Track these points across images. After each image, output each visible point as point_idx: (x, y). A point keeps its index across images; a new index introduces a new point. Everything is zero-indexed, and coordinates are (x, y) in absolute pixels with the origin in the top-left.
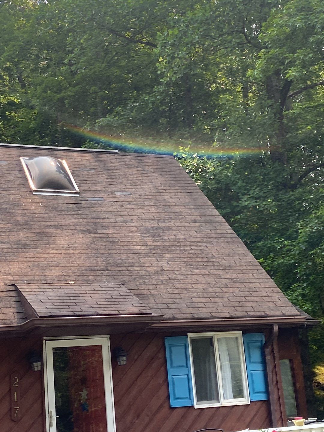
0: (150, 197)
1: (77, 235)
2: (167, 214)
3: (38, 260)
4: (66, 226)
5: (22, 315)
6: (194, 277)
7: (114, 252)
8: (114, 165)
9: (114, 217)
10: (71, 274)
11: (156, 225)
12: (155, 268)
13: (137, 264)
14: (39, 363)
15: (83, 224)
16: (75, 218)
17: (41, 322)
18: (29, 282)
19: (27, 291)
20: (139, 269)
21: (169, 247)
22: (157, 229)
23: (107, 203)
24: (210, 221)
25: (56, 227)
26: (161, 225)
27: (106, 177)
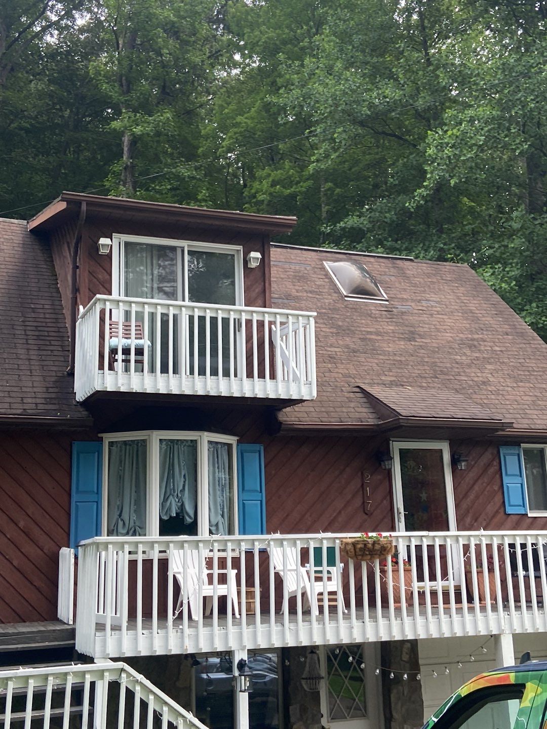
0: (456, 307)
1: (397, 342)
2: (477, 325)
4: (385, 333)
6: (521, 389)
7: (437, 360)
8: (412, 273)
9: (427, 326)
11: (470, 336)
12: (481, 379)
13: (462, 374)
15: (400, 331)
16: (391, 326)
20: (466, 379)
21: (489, 359)
22: (473, 340)
23: (417, 311)
24: (522, 335)
25: (376, 334)
26: (476, 336)
27: (408, 285)
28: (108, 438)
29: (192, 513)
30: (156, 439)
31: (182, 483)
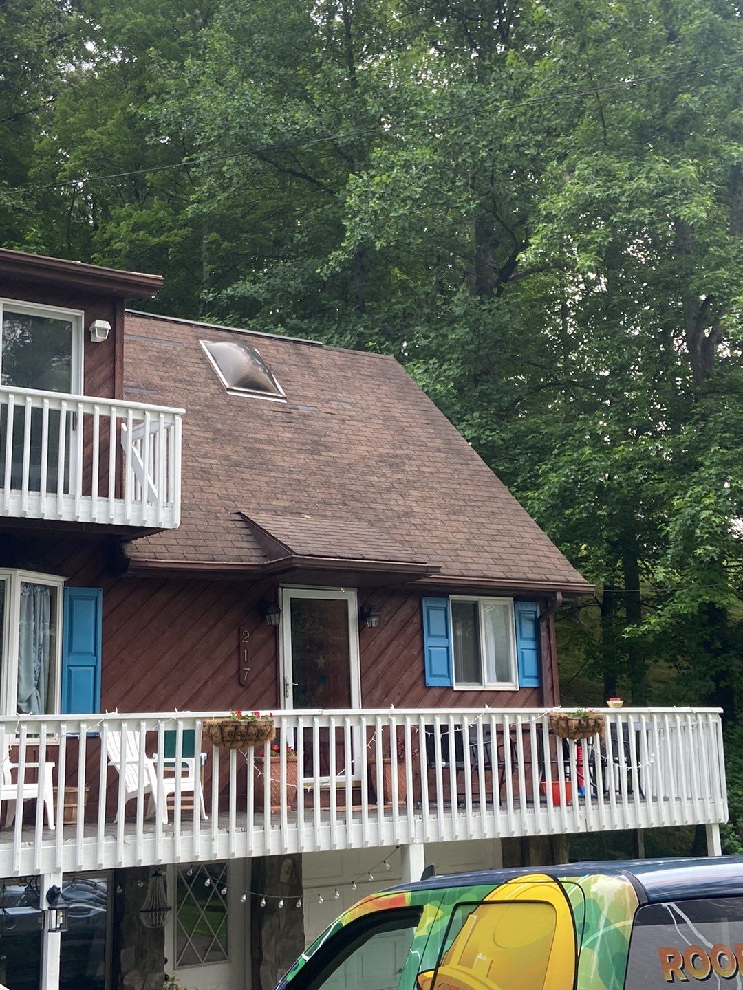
0: (376, 412)
1: (296, 455)
2: (401, 438)
3: (258, 483)
4: (280, 441)
6: (454, 524)
7: (347, 481)
8: (320, 363)
9: (336, 435)
11: (391, 451)
12: (403, 508)
13: (379, 501)
15: (301, 441)
16: (289, 432)
18: (256, 510)
20: (385, 508)
21: (414, 482)
22: (395, 456)
23: (324, 415)
24: (458, 453)
25: (269, 442)
26: (399, 452)
27: (314, 378)
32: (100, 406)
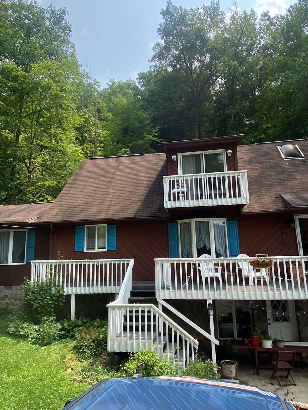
1: (305, 174)
3: (289, 185)
4: (300, 171)
5: (284, 206)
10: (304, 190)
14: (293, 224)
16: (304, 167)
17: (294, 208)
18: (286, 193)
19: (285, 197)
25: (295, 172)
28: (179, 222)
29: (208, 246)
30: (193, 221)
31: (204, 237)
32: (232, 173)
